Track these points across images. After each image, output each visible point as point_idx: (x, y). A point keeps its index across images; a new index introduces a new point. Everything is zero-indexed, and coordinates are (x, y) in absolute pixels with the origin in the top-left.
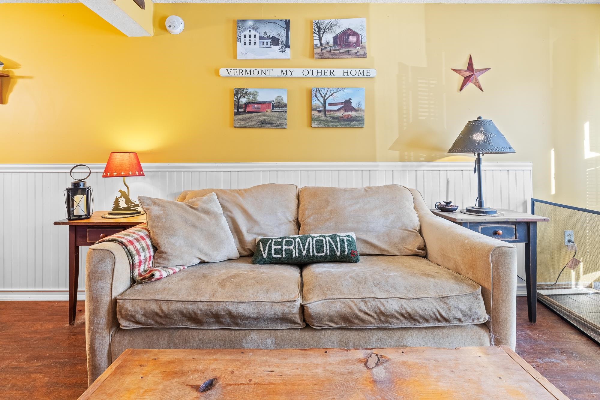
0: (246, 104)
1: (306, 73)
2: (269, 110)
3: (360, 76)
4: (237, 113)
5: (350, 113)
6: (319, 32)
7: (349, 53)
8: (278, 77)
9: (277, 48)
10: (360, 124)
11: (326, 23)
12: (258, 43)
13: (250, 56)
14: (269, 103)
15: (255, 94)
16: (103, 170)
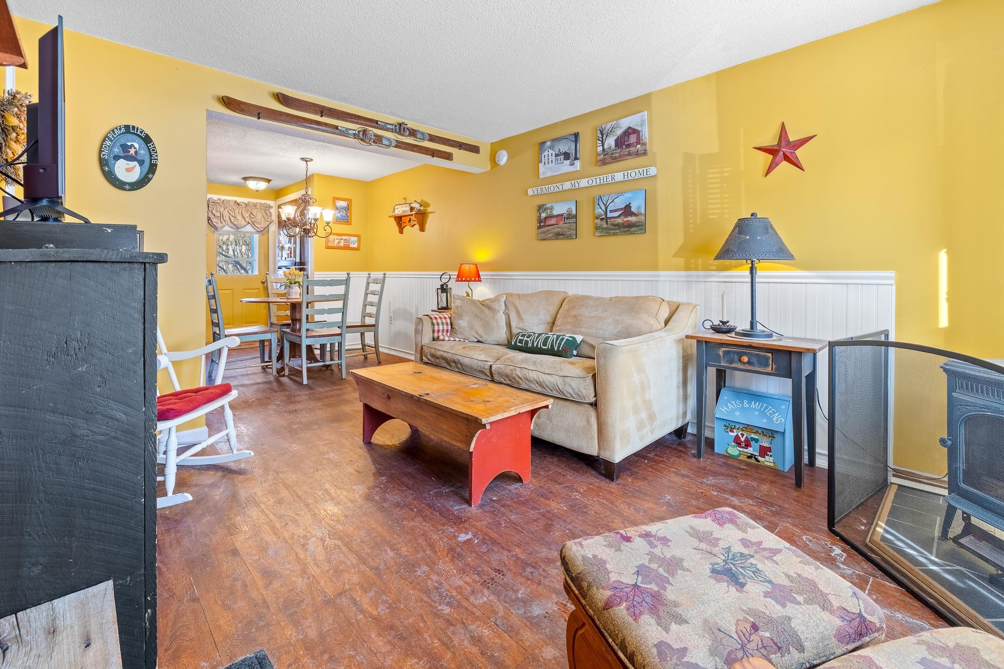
0: (546, 218)
1: (590, 182)
2: (561, 222)
3: (640, 177)
4: (540, 227)
5: (630, 218)
6: (602, 138)
7: (629, 154)
8: (569, 190)
9: (568, 162)
10: (641, 229)
11: (608, 126)
12: (554, 161)
13: (549, 174)
14: (562, 215)
15: (552, 208)
16: (456, 277)
